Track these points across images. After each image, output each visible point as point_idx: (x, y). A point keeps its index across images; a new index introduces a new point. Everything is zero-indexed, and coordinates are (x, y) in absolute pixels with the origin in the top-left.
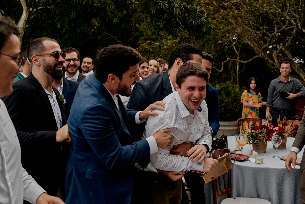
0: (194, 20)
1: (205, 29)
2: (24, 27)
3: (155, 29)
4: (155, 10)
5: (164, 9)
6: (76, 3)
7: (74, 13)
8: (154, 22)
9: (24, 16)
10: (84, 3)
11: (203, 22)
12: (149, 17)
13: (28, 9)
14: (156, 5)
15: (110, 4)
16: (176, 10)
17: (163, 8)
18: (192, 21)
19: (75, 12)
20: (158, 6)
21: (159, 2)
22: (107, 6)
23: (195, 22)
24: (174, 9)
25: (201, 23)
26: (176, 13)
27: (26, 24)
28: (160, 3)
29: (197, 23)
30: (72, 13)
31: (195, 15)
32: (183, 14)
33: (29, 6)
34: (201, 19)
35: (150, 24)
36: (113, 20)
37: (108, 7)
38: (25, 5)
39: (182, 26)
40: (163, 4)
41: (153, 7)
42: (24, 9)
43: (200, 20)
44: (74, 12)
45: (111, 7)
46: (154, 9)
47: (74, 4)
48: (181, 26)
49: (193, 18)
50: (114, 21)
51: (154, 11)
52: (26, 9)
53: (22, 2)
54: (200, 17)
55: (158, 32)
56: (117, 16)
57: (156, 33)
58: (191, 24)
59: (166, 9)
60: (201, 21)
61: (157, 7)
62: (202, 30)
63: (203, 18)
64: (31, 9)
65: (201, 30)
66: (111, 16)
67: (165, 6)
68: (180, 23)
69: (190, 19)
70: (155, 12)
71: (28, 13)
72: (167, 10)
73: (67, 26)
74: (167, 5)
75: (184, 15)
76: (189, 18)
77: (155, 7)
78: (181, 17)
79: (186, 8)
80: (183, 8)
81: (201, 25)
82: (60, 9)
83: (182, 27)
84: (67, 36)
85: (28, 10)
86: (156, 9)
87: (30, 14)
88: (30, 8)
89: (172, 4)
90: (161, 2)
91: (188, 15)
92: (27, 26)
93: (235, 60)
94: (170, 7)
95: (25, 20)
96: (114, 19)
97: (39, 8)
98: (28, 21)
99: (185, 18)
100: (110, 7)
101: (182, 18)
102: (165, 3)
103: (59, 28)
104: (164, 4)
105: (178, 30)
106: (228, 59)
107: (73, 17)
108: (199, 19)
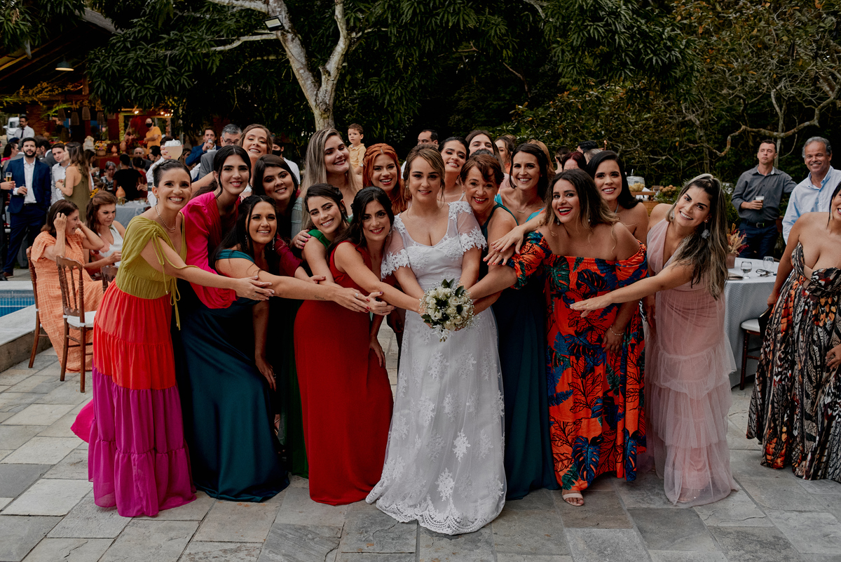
0: (655, 55)
1: (678, 73)
2: (340, 67)
3: (579, 74)
4: (580, 40)
5: (597, 38)
6: (435, 25)
7: (430, 42)
8: (577, 60)
9: (341, 46)
10: (450, 24)
11: (674, 58)
12: (569, 51)
13: (349, 34)
14: (581, 30)
15: (497, 25)
16: (619, 38)
17: (594, 35)
18: (652, 58)
19: (432, 41)
20: (585, 33)
21: (588, 25)
22: (492, 28)
23: (656, 60)
24: (616, 37)
25: (670, 62)
26: (619, 42)
27: (344, 62)
28: (589, 28)
29: (662, 60)
30: (428, 41)
31: (659, 46)
32: (635, 44)
33: (350, 30)
34: (670, 51)
35: (570, 66)
36: (502, 53)
37: (493, 31)
38: (344, 27)
39: (632, 67)
40: (594, 28)
41: (577, 34)
42: (341, 34)
43: (668, 55)
44: (431, 39)
45: (500, 30)
46: (578, 38)
47: (432, 26)
48: (630, 68)
49: (654, 52)
50: (504, 55)
51: (577, 41)
52: (346, 35)
53: (340, 23)
54: (669, 49)
55: (584, 80)
56: (511, 47)
57: (581, 82)
58: (649, 63)
59: (600, 38)
60: (669, 57)
61: (583, 34)
62: (673, 74)
63: (675, 51)
64: (354, 35)
65: (671, 75)
66: (499, 45)
67: (599, 32)
68: (628, 61)
69: (648, 54)
70: (579, 43)
71: (348, 42)
72: (602, 40)
73: (415, 64)
74: (602, 30)
75: (637, 46)
76: (646, 51)
77: (579, 34)
78: (630, 51)
79: (642, 33)
80: (637, 32)
81: (671, 65)
82: (405, 34)
83: (631, 70)
84: (416, 83)
85: (349, 37)
86: (582, 39)
87: (351, 43)
88: (352, 32)
89: (614, 28)
90: (591, 25)
91: (645, 46)
92: (344, 65)
93: (759, 131)
94: (608, 33)
95: (342, 55)
96: (504, 52)
97: (366, 31)
98: (346, 56)
99: (638, 52)
100: (498, 32)
101: (633, 52)
102: (599, 26)
103: (402, 67)
104: (596, 29)
105: (623, 76)
106: (743, 127)
107: (429, 49)
108: (667, 53)
